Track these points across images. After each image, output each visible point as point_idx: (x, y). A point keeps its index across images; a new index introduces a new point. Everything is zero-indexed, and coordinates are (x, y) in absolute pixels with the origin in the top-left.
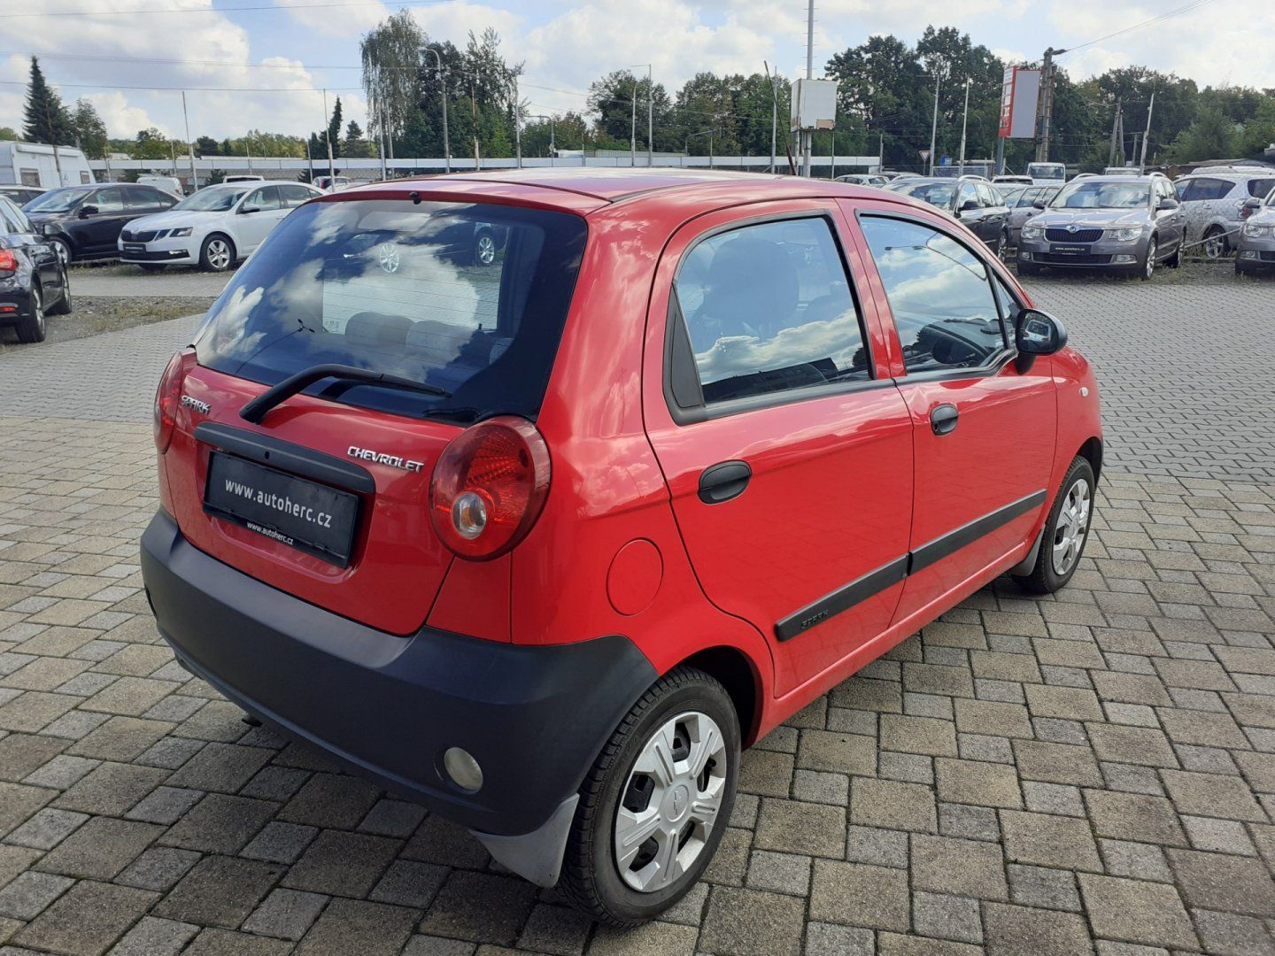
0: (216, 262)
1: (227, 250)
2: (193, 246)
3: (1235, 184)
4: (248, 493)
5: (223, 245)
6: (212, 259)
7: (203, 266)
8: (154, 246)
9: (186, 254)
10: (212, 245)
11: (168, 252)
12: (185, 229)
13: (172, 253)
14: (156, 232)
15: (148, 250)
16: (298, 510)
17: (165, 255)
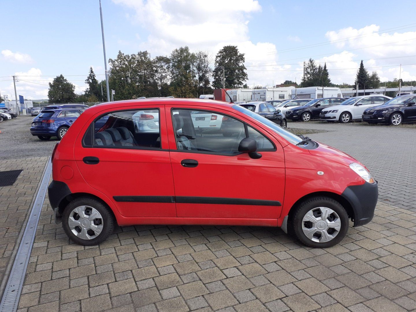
0: (344, 120)
1: (349, 117)
2: (337, 115)
5: (347, 115)
6: (343, 119)
7: (340, 121)
8: (327, 115)
9: (335, 118)
10: (344, 115)
11: (330, 117)
12: (336, 110)
13: (331, 117)
14: (328, 111)
15: (326, 116)
17: (329, 118)
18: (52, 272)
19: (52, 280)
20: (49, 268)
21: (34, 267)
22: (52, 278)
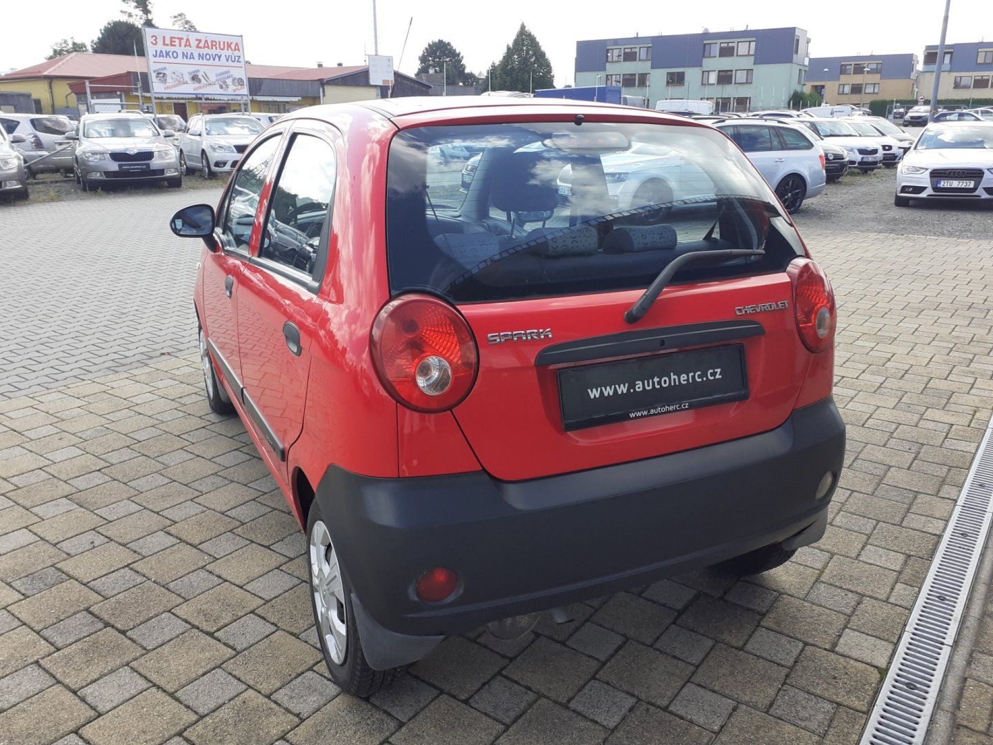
3: (18, 123)
4: (622, 389)
16: (686, 378)
18: (869, 537)
19: (878, 521)
20: (872, 548)
21: (908, 570)
22: (877, 525)
